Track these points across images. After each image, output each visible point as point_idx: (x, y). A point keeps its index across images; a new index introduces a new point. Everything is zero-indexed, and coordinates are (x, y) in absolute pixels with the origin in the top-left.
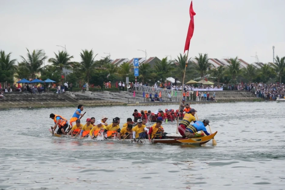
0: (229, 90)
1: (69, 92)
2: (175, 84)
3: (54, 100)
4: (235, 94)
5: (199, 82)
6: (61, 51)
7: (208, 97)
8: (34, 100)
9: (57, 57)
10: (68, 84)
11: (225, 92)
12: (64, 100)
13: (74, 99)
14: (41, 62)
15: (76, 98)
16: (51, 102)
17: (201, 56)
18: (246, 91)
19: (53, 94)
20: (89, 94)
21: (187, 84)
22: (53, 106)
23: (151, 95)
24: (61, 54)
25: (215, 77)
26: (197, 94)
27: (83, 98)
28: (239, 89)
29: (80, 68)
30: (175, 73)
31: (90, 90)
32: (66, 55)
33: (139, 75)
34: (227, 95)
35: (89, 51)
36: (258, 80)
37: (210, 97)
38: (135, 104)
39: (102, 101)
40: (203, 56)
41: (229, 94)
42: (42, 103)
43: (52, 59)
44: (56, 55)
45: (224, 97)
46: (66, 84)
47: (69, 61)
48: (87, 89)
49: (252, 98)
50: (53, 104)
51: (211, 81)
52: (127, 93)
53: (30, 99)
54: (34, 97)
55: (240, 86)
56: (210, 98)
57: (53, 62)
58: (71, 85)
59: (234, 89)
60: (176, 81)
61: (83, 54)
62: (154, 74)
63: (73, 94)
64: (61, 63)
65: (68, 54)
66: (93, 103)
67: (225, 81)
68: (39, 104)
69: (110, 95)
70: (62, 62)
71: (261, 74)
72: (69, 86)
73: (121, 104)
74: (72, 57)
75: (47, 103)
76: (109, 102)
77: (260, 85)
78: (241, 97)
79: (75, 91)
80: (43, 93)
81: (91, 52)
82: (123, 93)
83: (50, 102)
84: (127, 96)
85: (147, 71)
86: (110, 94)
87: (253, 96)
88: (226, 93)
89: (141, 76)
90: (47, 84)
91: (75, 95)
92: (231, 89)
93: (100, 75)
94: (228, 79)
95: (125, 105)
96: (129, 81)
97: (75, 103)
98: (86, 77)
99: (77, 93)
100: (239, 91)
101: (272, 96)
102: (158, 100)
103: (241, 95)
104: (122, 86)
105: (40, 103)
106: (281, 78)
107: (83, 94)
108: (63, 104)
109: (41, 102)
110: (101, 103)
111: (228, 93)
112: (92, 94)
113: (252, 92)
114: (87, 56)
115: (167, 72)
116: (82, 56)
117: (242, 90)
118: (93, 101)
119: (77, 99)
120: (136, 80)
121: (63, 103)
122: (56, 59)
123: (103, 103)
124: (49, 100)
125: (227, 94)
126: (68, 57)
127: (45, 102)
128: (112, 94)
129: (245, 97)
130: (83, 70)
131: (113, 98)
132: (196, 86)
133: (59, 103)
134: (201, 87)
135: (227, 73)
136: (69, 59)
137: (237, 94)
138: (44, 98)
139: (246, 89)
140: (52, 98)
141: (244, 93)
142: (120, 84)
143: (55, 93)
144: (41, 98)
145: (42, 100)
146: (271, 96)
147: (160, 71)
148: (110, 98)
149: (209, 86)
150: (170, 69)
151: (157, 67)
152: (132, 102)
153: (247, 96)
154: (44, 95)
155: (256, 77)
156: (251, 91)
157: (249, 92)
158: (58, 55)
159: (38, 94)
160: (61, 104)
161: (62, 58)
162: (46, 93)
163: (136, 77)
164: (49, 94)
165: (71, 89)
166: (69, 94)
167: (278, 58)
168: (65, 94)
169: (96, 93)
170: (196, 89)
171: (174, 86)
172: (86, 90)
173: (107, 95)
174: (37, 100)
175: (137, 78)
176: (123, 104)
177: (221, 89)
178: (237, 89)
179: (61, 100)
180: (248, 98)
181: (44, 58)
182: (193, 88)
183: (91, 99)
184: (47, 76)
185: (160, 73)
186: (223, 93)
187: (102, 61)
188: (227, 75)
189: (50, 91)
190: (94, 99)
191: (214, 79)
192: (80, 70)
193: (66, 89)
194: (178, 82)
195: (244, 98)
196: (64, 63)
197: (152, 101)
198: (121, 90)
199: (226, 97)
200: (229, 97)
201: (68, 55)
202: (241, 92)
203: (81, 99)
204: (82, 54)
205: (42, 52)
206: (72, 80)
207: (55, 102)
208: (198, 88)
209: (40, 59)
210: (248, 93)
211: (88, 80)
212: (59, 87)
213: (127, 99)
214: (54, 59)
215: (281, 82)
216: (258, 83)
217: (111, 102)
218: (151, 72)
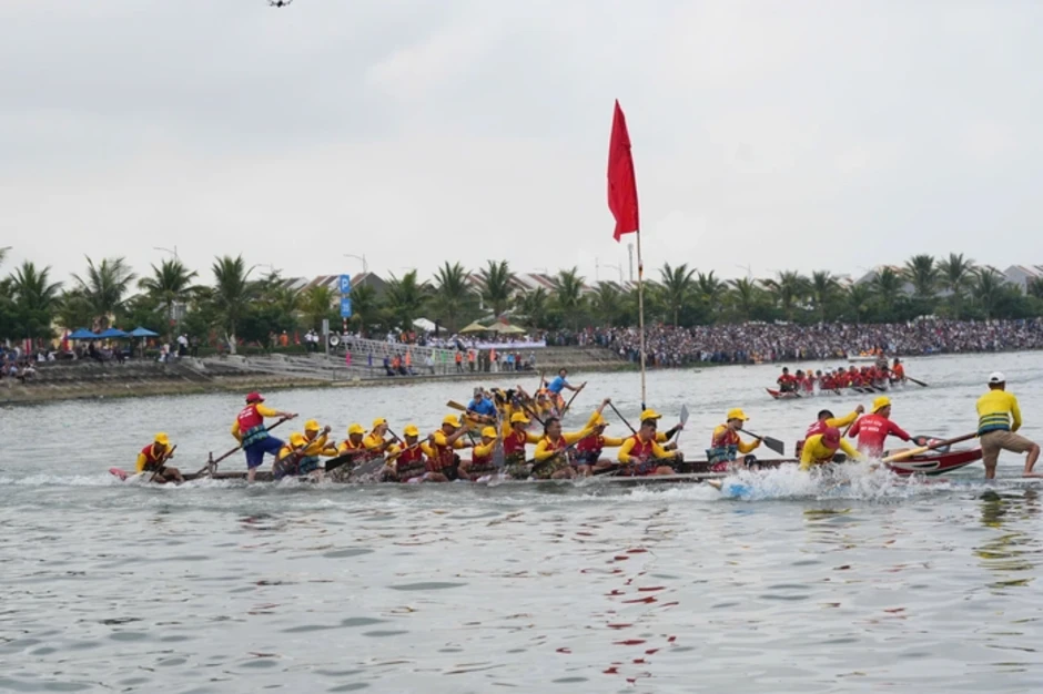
0: (560, 344)
1: (189, 357)
2: (436, 334)
3: (155, 377)
4: (575, 354)
5: (491, 328)
6: (167, 261)
7: (518, 363)
8: (109, 379)
9: (159, 274)
10: (188, 339)
11: (551, 350)
12: (179, 378)
13: (204, 373)
14: (122, 287)
15: (207, 371)
16: (150, 384)
17: (494, 268)
18: (597, 347)
19: (151, 363)
20: (236, 360)
21: (464, 334)
22: (156, 391)
23: (386, 361)
24: (167, 269)
25: (525, 317)
26: (492, 357)
27: (224, 371)
28: (581, 343)
29: (212, 301)
30: (435, 307)
31: (239, 352)
32: (179, 269)
33: (353, 313)
34: (557, 358)
35: (234, 260)
36: (625, 320)
37: (522, 362)
38: (349, 383)
39: (270, 378)
40: (498, 266)
41: (560, 354)
42: (128, 386)
43: (148, 279)
44: (156, 270)
45: (550, 361)
46: (182, 340)
47: (187, 286)
48: (233, 350)
49: (614, 362)
50: (154, 387)
51: (517, 325)
52: (326, 358)
53: (98, 376)
54: (108, 373)
55: (584, 336)
56: (523, 364)
57: (150, 286)
58: (194, 341)
59: (571, 341)
60: (437, 328)
61: (219, 266)
62: (387, 311)
63: (199, 362)
64: (169, 288)
65: (184, 267)
66: (250, 383)
67: (550, 325)
68: (119, 388)
69: (285, 363)
70: (172, 286)
71: (632, 308)
72: (190, 344)
73: (313, 383)
74: (194, 274)
75: (140, 384)
76: (286, 378)
77: (631, 331)
78: (588, 360)
79: (205, 355)
80: (128, 363)
81: (239, 260)
82: (316, 357)
83: (145, 382)
84: (327, 363)
85: (370, 304)
86: (286, 360)
87: (616, 359)
88: (552, 352)
89: (357, 316)
90: (138, 339)
91: (206, 365)
92: (563, 342)
93: (261, 315)
94: (556, 319)
95: (325, 385)
96: (331, 329)
97: (205, 384)
98: (229, 320)
99: (208, 360)
100: (583, 348)
101: (661, 357)
102: (402, 371)
103: (587, 357)
104: (312, 342)
105: (122, 385)
106: (676, 314)
107: (223, 362)
108: (179, 387)
109: (125, 383)
110: (267, 382)
111: (558, 352)
112: (244, 361)
113: (612, 349)
114: (229, 272)
115: (418, 305)
116: (218, 272)
117: (590, 345)
118: (249, 379)
119: (210, 375)
120: (345, 327)
121: (176, 384)
122: (156, 279)
123: (271, 383)
124: (145, 377)
125: (555, 354)
126: (186, 274)
127: (136, 384)
128: (292, 361)
129: (598, 360)
130: (221, 305)
131: (294, 371)
132: (482, 336)
133: (168, 383)
134: (495, 340)
135: (554, 305)
136: (186, 280)
137: (580, 354)
138: (132, 372)
139: (599, 341)
140: (151, 374)
141: (595, 351)
142: (309, 337)
143: (156, 361)
144: (125, 375)
145: (127, 379)
146: (657, 357)
147: (400, 305)
148: (288, 370)
149: (514, 336)
150: (424, 298)
151: (392, 294)
152: (345, 380)
153: (603, 359)
154: (131, 367)
155: (620, 315)
156: (610, 346)
157: (605, 350)
158: (161, 270)
159: (116, 364)
160: (173, 386)
161: (172, 277)
162: (136, 362)
163: (345, 320)
164: (144, 363)
165: (194, 351)
166: (190, 362)
167: (668, 269)
168: (181, 363)
169: (253, 359)
170: (486, 346)
171: (435, 339)
172: (229, 352)
173: (280, 362)
174: (116, 378)
175: (348, 321)
176: (318, 383)
177: (542, 344)
178: (576, 342)
179: (172, 377)
180: (605, 363)
181: (129, 278)
182: (477, 343)
183: (242, 374)
184: (137, 320)
185: (400, 308)
186: (548, 352)
187: (262, 282)
188: (554, 310)
189: (145, 355)
190: (250, 373)
191: (524, 320)
192: (213, 305)
193: (183, 351)
194: (441, 329)
195: (596, 363)
196: (176, 288)
197: (390, 374)
198: (310, 350)
199: (554, 361)
200: (560, 361)
201: (185, 271)
202: (588, 350)
203: (219, 374)
204: (216, 267)
205: (123, 263)
206: (195, 327)
207: (159, 384)
208: (489, 342)
209: (118, 280)
210: (603, 353)
211: (233, 330)
212: (167, 347)
213: (331, 372)
214: (153, 281)
215: (676, 323)
216: (626, 327)
217: (290, 380)
218: (380, 307)
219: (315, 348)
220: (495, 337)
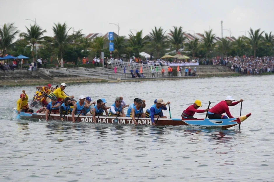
0: (204, 64)
1: (42, 68)
2: (151, 59)
3: (28, 78)
4: (212, 68)
5: (175, 57)
6: (33, 25)
8: (7, 78)
9: (29, 31)
10: (42, 60)
11: (201, 67)
12: (38, 78)
13: (49, 76)
14: (13, 37)
15: (51, 75)
16: (26, 80)
17: (176, 29)
18: (221, 66)
19: (26, 71)
20: (63, 70)
21: (163, 59)
22: (28, 84)
23: (131, 71)
24: (32, 28)
25: (190, 52)
26: (178, 69)
27: (58, 75)
28: (214, 64)
29: (52, 43)
30: (150, 47)
31: (64, 67)
32: (38, 29)
33: (114, 49)
34: (204, 70)
35: (62, 25)
36: (233, 54)
38: (116, 81)
39: (78, 78)
40: (178, 29)
41: (205, 69)
42: (16, 81)
43: (24, 33)
44: (28, 29)
45: (201, 72)
46: (40, 61)
47: (41, 36)
48: (62, 65)
49: (229, 72)
50: (28, 82)
51: (186, 55)
52: (103, 69)
53: (2, 77)
54: (6, 75)
55: (215, 61)
56: (192, 73)
57: (25, 36)
58: (45, 61)
59: (210, 63)
60: (151, 56)
61: (56, 27)
62: (131, 49)
63: (47, 71)
64: (33, 37)
65: (40, 28)
66: (70, 80)
67: (200, 55)
68: (12, 82)
69: (85, 71)
70: (35, 36)
71: (236, 48)
72: (43, 63)
73: (98, 81)
74: (45, 31)
75: (21, 81)
76: (86, 78)
77: (236, 59)
78: (218, 71)
79: (49, 68)
80: (16, 71)
81: (64, 25)
82: (98, 69)
83: (24, 80)
84: (104, 72)
85: (122, 45)
86: (85, 70)
87: (230, 71)
88: (202, 68)
89: (116, 50)
90: (20, 60)
91: (50, 72)
92: (206, 63)
93: (74, 50)
94: (203, 53)
95: (103, 82)
96: (105, 56)
97: (50, 81)
98: (60, 52)
99: (51, 70)
100: (214, 66)
101: (250, 70)
102: (139, 76)
103: (217, 70)
104: (97, 62)
105: (13, 81)
106: (255, 51)
107: (57, 71)
108: (38, 82)
109: (15, 80)
110: (77, 80)
111: (204, 67)
112: (67, 70)
113: (228, 66)
114: (60, 30)
115: (143, 46)
116: (55, 30)
117: (218, 65)
118: (69, 79)
119: (52, 77)
120: (111, 55)
121: (38, 80)
122: (28, 33)
123: (79, 80)
124: (23, 77)
125: (203, 69)
126: (41, 31)
127: (19, 80)
128: (88, 71)
129: (222, 71)
130: (56, 45)
131: (89, 75)
132: (170, 60)
133: (34, 80)
134: (176, 62)
135: (202, 46)
136: (41, 33)
137: (214, 68)
138: (18, 75)
139: (222, 63)
140: (26, 76)
141: (220, 67)
142: (95, 60)
143: (28, 70)
144: (14, 76)
145: (15, 78)
146: (248, 70)
147: (135, 46)
148: (86, 75)
149: (184, 60)
150: (145, 43)
151: (132, 41)
152: (112, 79)
153: (224, 71)
154: (17, 73)
155: (231, 51)
156: (227, 65)
157: (225, 67)
158: (30, 29)
159: (10, 71)
160: (36, 82)
161: (35, 32)
162: (19, 71)
163: (111, 52)
164: (23, 71)
165: (45, 66)
166: (43, 71)
167: (252, 31)
168: (39, 71)
169: (71, 70)
170: (173, 64)
171: (150, 61)
172: (60, 66)
173: (82, 71)
174: (11, 78)
176: (101, 81)
177: (197, 64)
178: (212, 63)
179: (35, 77)
180: (225, 73)
181: (16, 32)
182: (169, 63)
183: (66, 76)
184: (19, 52)
185: (135, 47)
186: (200, 67)
187: (73, 35)
188: (202, 49)
189: (23, 68)
190: (70, 76)
191: (188, 53)
192: (52, 45)
193: (39, 66)
194: (153, 57)
195: (221, 73)
196: (37, 37)
197: (133, 77)
198: (96, 66)
199: (203, 72)
200: (206, 72)
201: (41, 30)
202: (217, 67)
203: (56, 76)
204: (54, 28)
205: (13, 25)
206: (45, 54)
207: (29, 80)
208: (174, 63)
209: (11, 33)
210: (224, 68)
211: (62, 56)
212: (33, 64)
213: (107, 76)
214: (26, 34)
215: (255, 55)
216: (234, 56)
217: (87, 79)
218: (126, 46)
219: (98, 65)
220: (177, 60)
